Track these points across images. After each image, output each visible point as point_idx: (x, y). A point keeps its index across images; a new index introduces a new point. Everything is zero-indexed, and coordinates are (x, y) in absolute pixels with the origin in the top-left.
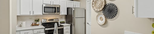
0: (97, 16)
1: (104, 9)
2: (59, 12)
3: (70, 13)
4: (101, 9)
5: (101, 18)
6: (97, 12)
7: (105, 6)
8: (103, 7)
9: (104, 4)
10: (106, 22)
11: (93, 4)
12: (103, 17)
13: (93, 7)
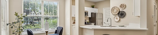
0: (114, 17)
1: (118, 14)
2: (87, 15)
3: (93, 16)
4: (117, 14)
5: (116, 18)
6: (114, 15)
7: (119, 12)
8: (118, 12)
9: (118, 11)
10: (120, 20)
11: (112, 11)
12: (118, 18)
13: (112, 12)
